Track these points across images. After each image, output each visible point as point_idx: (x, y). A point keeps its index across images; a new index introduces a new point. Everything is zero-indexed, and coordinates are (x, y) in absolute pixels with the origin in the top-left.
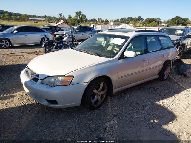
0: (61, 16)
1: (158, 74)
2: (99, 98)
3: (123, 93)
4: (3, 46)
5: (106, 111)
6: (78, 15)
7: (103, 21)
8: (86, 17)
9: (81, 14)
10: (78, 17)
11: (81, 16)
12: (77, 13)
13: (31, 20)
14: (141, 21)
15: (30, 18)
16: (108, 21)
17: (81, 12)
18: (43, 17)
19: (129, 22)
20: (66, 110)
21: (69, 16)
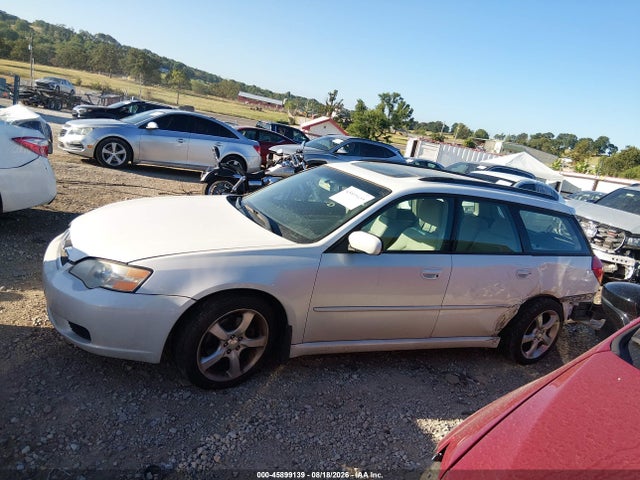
0: (332, 99)
1: (499, 335)
2: (234, 356)
3: (342, 366)
4: (109, 161)
5: (240, 403)
6: (388, 103)
7: (470, 133)
8: (411, 112)
9: (399, 101)
10: (387, 111)
11: (395, 109)
12: (385, 98)
13: (245, 99)
14: (607, 154)
15: (242, 94)
16: (487, 136)
17: (398, 95)
18: (280, 97)
19: (563, 150)
20: (129, 368)
21: (360, 102)
